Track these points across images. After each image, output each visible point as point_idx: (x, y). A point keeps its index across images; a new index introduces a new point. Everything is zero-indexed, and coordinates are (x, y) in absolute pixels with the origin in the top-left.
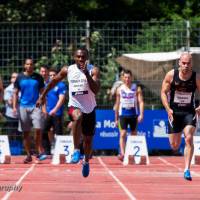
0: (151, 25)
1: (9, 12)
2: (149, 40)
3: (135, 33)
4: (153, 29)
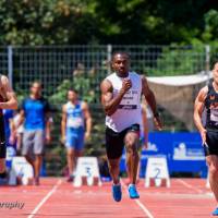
0: (172, 49)
1: (32, 37)
2: (170, 64)
3: (156, 58)
4: (174, 53)
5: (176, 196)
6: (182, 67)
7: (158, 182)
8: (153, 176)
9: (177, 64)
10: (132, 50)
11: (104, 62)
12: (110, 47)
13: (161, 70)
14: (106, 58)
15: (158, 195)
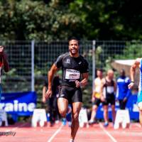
0: (132, 44)
1: (45, 36)
2: (131, 53)
3: (123, 48)
4: (134, 46)
5: (134, 134)
6: (139, 54)
7: (124, 126)
8: (120, 121)
9: (135, 53)
10: (108, 44)
11: (90, 51)
12: (94, 42)
13: (126, 56)
14: (92, 49)
15: (124, 133)
